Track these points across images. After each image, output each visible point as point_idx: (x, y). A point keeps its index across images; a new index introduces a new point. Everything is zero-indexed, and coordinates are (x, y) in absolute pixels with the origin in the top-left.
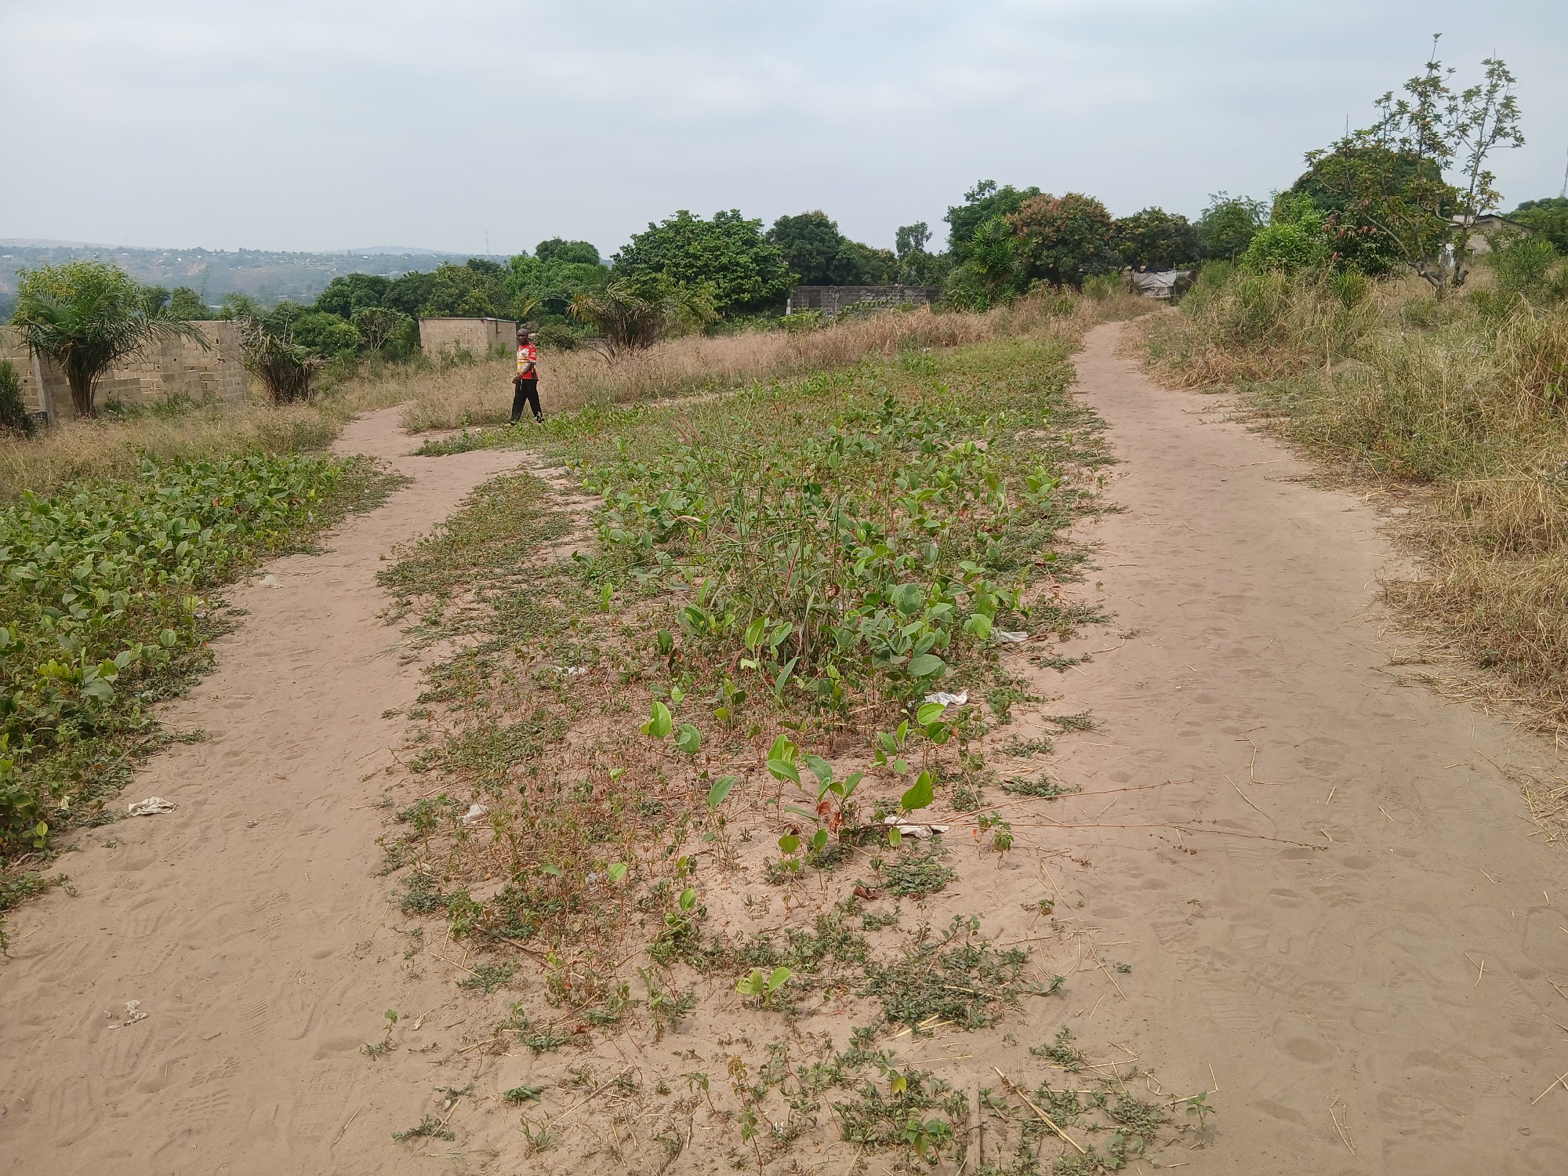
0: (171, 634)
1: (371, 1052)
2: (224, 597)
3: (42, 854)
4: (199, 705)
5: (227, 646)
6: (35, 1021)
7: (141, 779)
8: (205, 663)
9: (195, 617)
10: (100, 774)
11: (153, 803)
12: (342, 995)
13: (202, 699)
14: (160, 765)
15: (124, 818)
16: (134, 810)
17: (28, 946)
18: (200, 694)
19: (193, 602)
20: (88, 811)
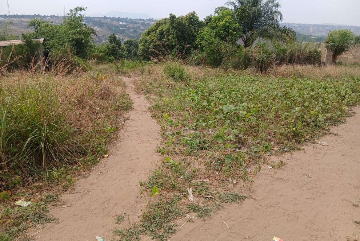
0: (339, 113)
1: (353, 205)
2: (352, 109)
3: (301, 144)
4: (340, 129)
5: (349, 119)
6: (293, 169)
7: (323, 138)
8: (344, 121)
9: (345, 111)
10: (316, 135)
11: (324, 144)
12: (351, 192)
13: (340, 128)
14: (328, 137)
15: (318, 144)
16: (320, 143)
17: (295, 157)
18: (340, 127)
19: (345, 108)
20: (312, 140)
